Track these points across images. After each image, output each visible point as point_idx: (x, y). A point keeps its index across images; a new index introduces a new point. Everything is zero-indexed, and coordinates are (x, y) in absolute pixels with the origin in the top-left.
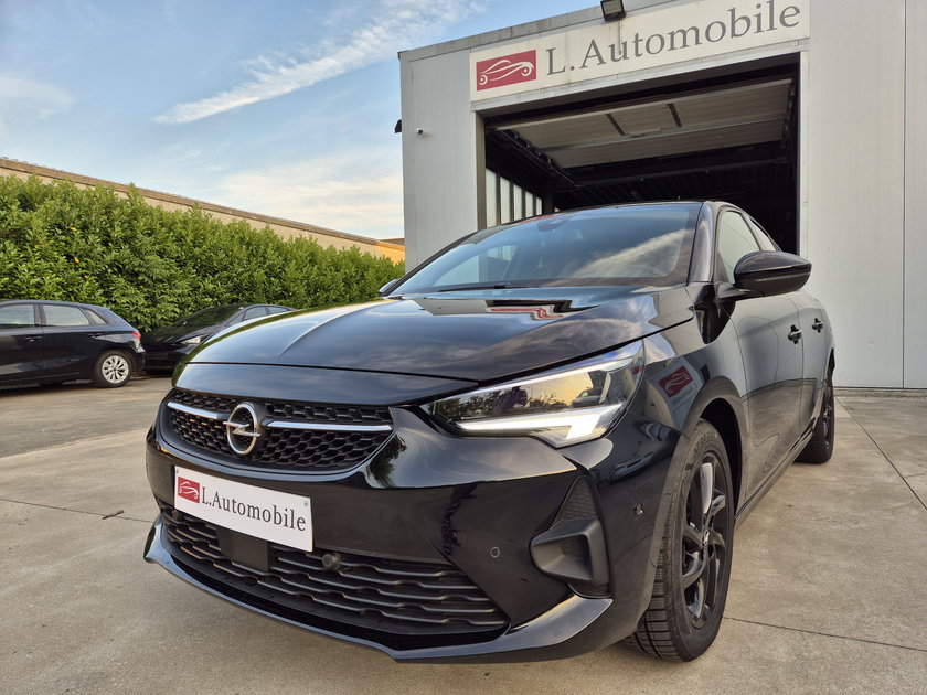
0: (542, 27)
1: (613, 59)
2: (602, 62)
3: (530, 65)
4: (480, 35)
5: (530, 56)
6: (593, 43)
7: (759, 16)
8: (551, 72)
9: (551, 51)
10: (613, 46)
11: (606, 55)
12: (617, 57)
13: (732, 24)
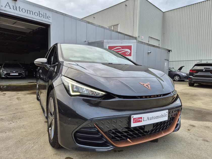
2: (10, 8)
6: (8, 3)
7: (44, 15)
10: (13, 6)
12: (14, 9)
13: (39, 14)
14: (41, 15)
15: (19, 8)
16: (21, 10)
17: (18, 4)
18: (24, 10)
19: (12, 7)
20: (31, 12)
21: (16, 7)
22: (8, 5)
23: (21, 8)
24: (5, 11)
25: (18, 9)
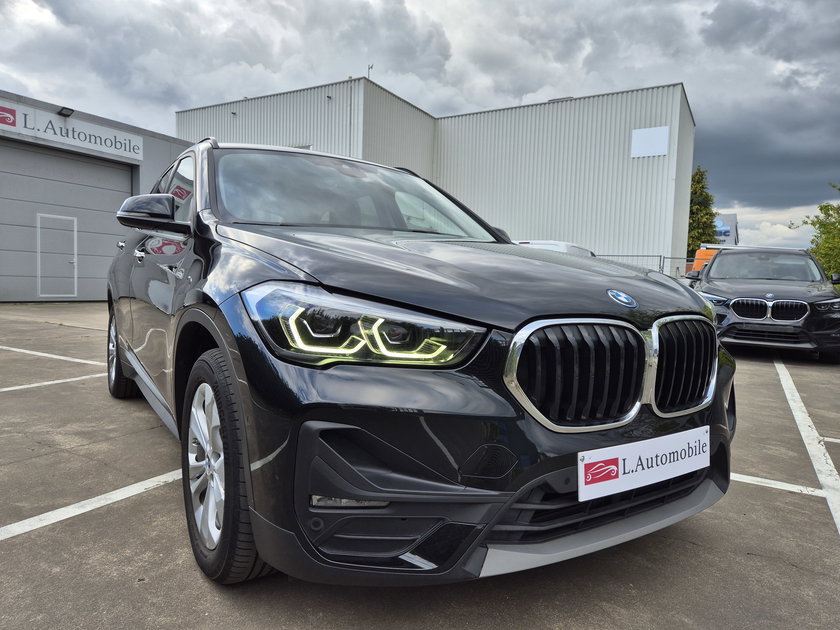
1: (61, 135)
3: (11, 117)
7: (125, 144)
10: (61, 129)
13: (115, 143)
14: (118, 145)
15: (73, 131)
16: (76, 136)
17: (72, 122)
18: (82, 137)
19: (58, 131)
20: (98, 139)
21: (68, 130)
22: (50, 126)
23: (77, 130)
25: (70, 133)
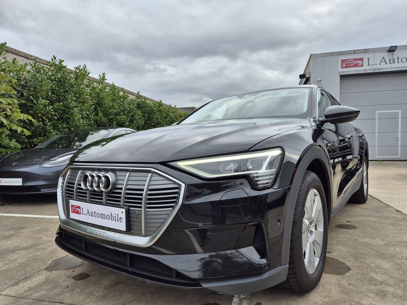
0: (365, 51)
1: (390, 63)
2: (386, 63)
3: (361, 62)
4: (343, 52)
5: (362, 60)
6: (383, 58)
8: (369, 65)
9: (369, 59)
10: (390, 59)
11: (388, 61)
12: (391, 62)
15: (398, 58)
17: (397, 54)
18: (404, 60)
21: (394, 59)
22: (383, 60)
24: (379, 69)
25: (396, 60)
